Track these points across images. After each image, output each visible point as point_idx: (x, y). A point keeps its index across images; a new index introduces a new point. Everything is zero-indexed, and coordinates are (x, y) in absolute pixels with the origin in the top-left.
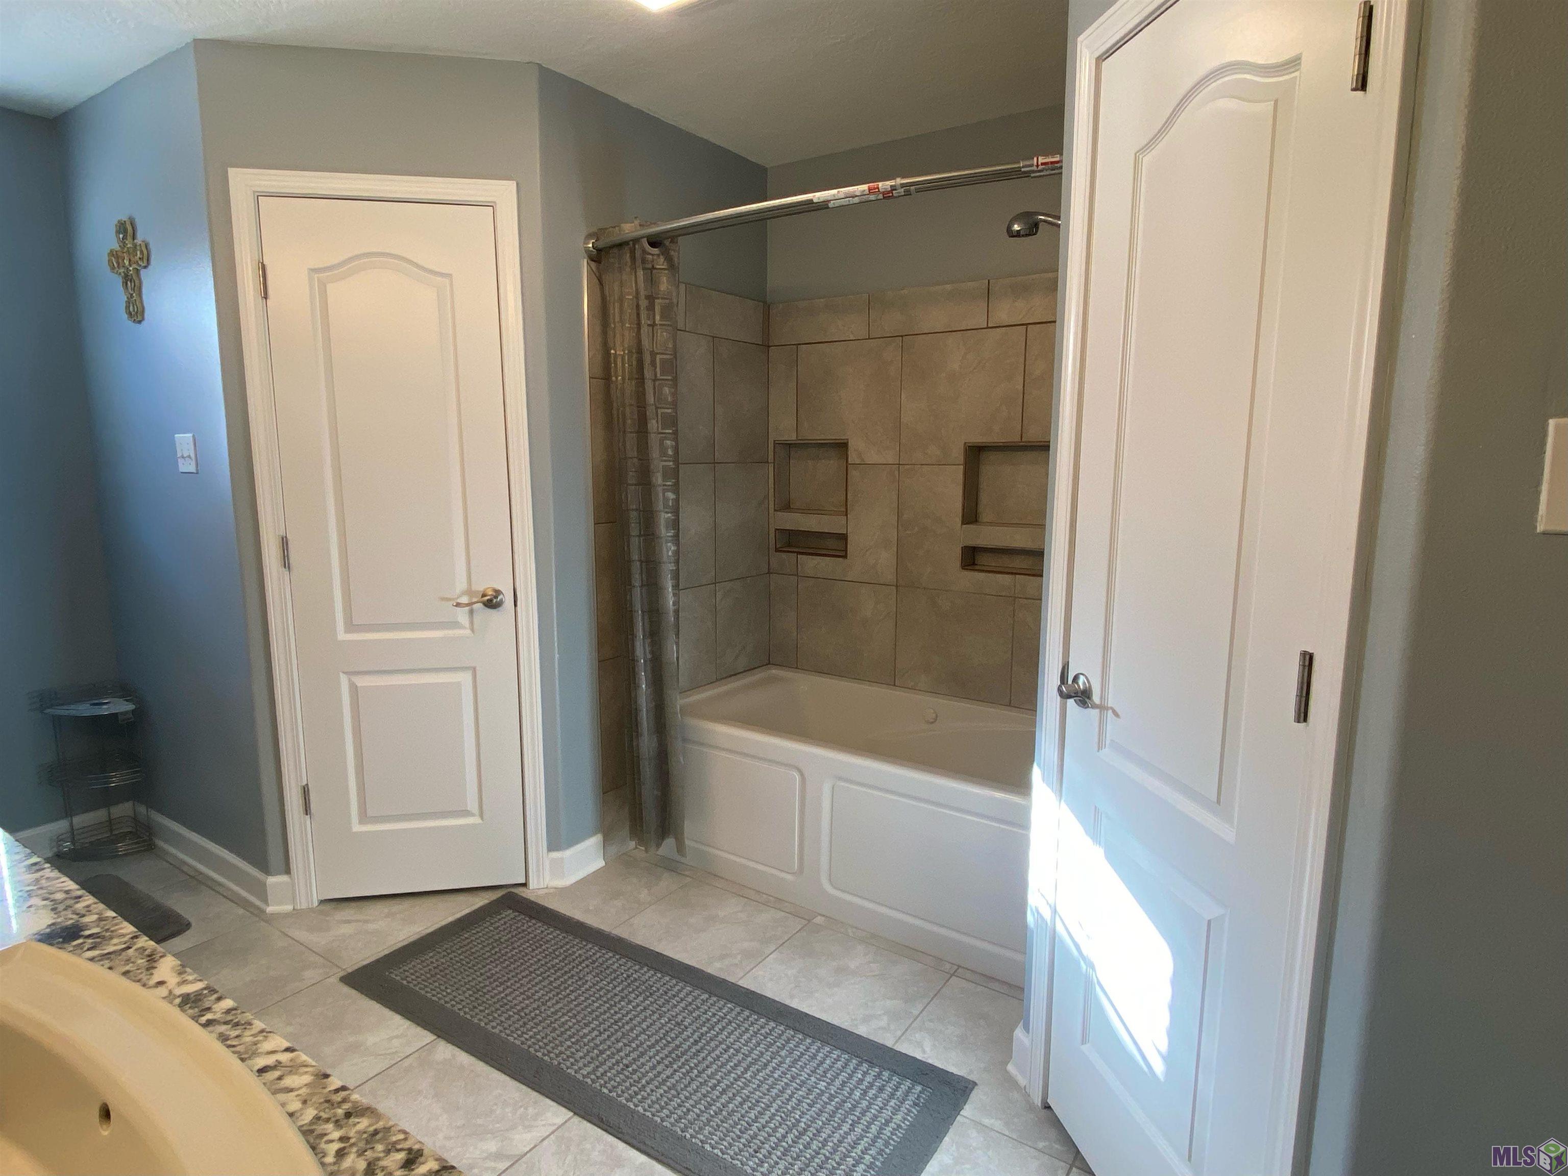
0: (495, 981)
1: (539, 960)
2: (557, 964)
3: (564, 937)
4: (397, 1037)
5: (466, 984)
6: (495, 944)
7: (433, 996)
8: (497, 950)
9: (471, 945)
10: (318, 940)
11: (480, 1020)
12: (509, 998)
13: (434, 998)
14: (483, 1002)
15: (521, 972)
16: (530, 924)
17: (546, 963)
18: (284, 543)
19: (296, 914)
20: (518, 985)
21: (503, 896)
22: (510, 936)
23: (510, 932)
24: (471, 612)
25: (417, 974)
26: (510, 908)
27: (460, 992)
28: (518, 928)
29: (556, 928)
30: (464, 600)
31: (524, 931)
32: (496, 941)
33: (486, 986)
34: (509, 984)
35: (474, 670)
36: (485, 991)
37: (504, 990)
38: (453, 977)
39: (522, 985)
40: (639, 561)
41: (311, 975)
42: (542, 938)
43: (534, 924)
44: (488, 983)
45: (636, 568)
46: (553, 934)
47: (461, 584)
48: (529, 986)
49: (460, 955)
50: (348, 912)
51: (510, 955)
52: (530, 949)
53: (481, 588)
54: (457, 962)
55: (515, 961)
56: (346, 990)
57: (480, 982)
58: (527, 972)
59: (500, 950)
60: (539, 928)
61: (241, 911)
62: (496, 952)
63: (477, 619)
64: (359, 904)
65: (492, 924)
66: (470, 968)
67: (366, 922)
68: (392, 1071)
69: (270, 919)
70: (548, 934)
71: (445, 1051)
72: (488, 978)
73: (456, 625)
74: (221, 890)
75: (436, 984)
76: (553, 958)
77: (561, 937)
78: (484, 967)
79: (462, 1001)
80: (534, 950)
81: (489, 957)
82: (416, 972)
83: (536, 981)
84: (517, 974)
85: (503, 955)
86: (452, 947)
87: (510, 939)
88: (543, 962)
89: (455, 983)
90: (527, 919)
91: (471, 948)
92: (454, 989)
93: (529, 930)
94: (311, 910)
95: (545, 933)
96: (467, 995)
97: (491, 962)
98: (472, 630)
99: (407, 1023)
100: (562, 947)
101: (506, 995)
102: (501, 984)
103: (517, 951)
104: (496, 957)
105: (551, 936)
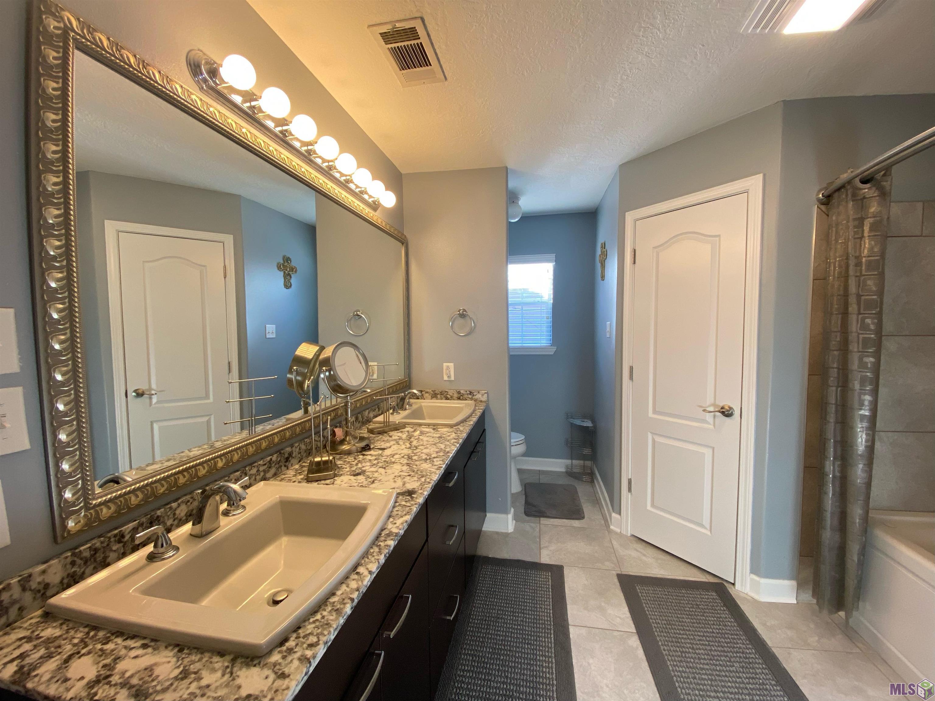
0: (682, 626)
1: (713, 632)
2: (722, 642)
3: (737, 630)
4: (620, 618)
5: (666, 616)
6: (695, 606)
7: (648, 611)
8: (694, 610)
9: (682, 598)
10: (622, 552)
11: (660, 640)
12: (683, 640)
13: (647, 612)
14: (668, 632)
15: (699, 631)
16: (722, 609)
17: (717, 637)
18: (631, 368)
19: (620, 535)
20: (692, 637)
21: (717, 583)
22: (706, 607)
23: (708, 605)
24: (714, 416)
25: (648, 595)
26: (716, 592)
27: (661, 618)
28: (713, 606)
29: (736, 621)
30: (711, 409)
31: (716, 610)
32: (697, 605)
33: (676, 625)
34: (688, 633)
35: (713, 449)
36: (673, 627)
37: (683, 634)
38: (663, 608)
39: (694, 639)
40: (834, 404)
41: (608, 565)
42: (723, 621)
43: (724, 610)
44: (677, 624)
45: (832, 409)
46: (731, 622)
47: (710, 400)
48: (698, 642)
49: (673, 599)
50: (639, 546)
51: (699, 617)
52: (712, 622)
53: (721, 404)
54: (670, 602)
55: (700, 623)
56: (616, 580)
57: (674, 621)
58: (702, 634)
59: (696, 611)
60: (725, 614)
61: (603, 522)
62: (693, 611)
63: (717, 421)
64: (647, 545)
65: (701, 594)
66: (674, 610)
67: (644, 555)
68: (607, 632)
69: (610, 531)
70: (729, 621)
71: (635, 642)
72: (680, 621)
73: (704, 421)
74: (602, 510)
75: (653, 606)
76: (722, 637)
77: (735, 628)
78: (681, 614)
79: (659, 623)
80: (714, 624)
81: (687, 610)
82: (648, 593)
83: (704, 643)
84: (696, 631)
85: (695, 615)
86: (672, 592)
87: (705, 609)
88: (714, 635)
89: (662, 612)
90: (722, 604)
91: (681, 600)
92: (659, 614)
93: (719, 611)
94: (626, 536)
95: (727, 620)
96: (663, 622)
97: (687, 614)
98: (714, 426)
99: (628, 614)
100: (732, 635)
101: (683, 638)
102: (684, 630)
103: (704, 618)
104: (691, 613)
105: (730, 624)
